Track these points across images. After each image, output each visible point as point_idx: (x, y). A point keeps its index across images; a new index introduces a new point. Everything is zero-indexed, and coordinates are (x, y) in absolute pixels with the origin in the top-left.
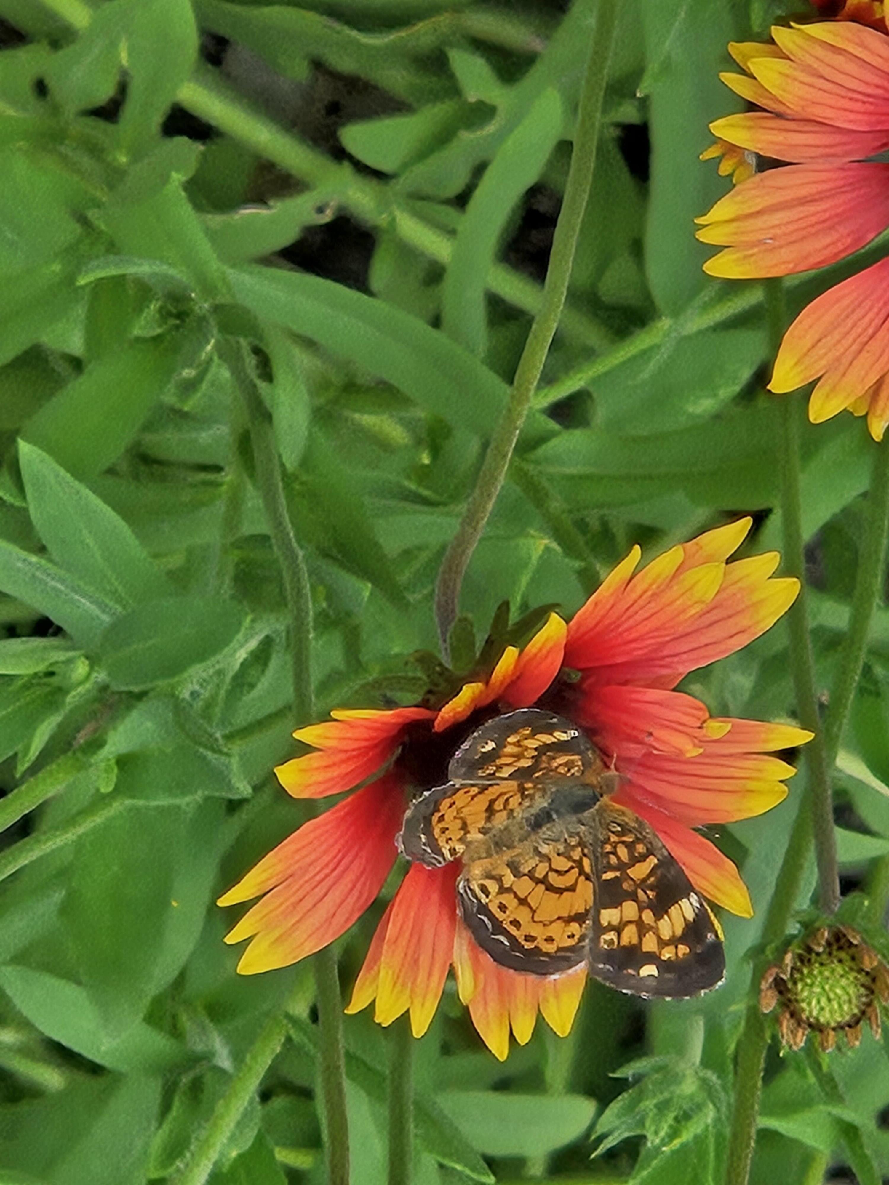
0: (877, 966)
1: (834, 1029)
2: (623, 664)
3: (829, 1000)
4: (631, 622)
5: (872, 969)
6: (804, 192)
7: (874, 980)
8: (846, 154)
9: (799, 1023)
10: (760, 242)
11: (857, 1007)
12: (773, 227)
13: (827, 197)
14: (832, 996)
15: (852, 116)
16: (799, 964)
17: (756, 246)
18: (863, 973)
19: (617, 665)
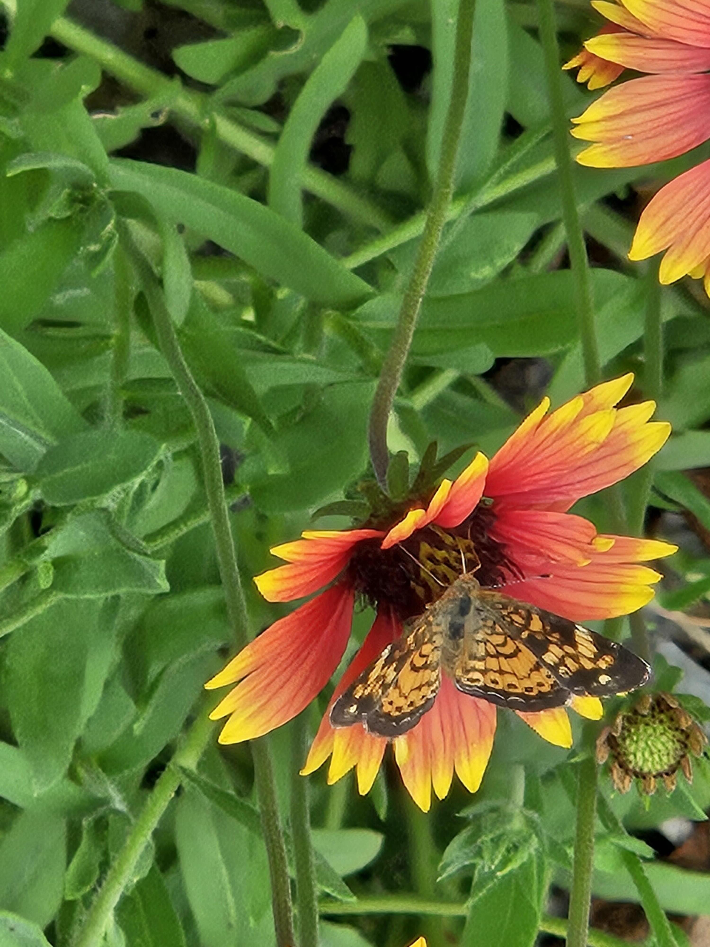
0: (690, 726)
1: (655, 777)
2: (531, 492)
3: (652, 753)
4: (538, 459)
5: (687, 728)
6: (658, 97)
7: (688, 737)
8: (694, 66)
9: (627, 771)
10: (622, 138)
11: (675, 758)
12: (634, 126)
13: (677, 101)
14: (654, 750)
15: (700, 36)
16: (626, 724)
17: (619, 141)
18: (680, 731)
19: (525, 493)
